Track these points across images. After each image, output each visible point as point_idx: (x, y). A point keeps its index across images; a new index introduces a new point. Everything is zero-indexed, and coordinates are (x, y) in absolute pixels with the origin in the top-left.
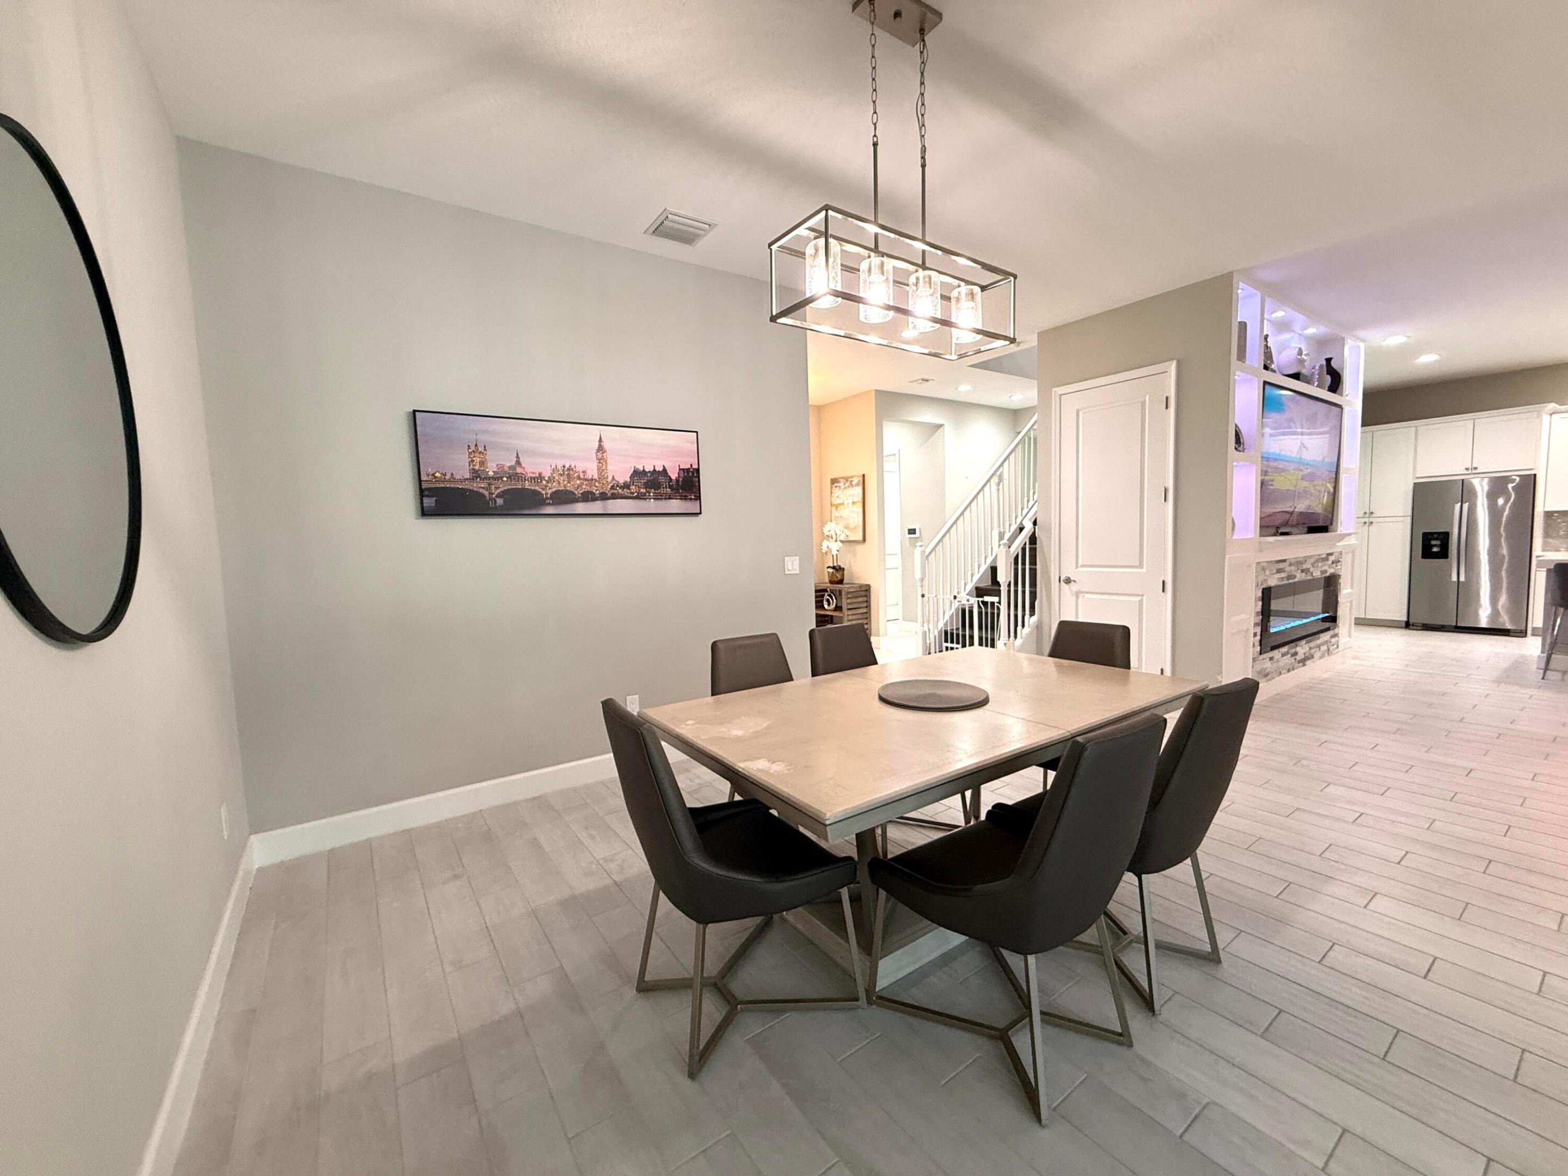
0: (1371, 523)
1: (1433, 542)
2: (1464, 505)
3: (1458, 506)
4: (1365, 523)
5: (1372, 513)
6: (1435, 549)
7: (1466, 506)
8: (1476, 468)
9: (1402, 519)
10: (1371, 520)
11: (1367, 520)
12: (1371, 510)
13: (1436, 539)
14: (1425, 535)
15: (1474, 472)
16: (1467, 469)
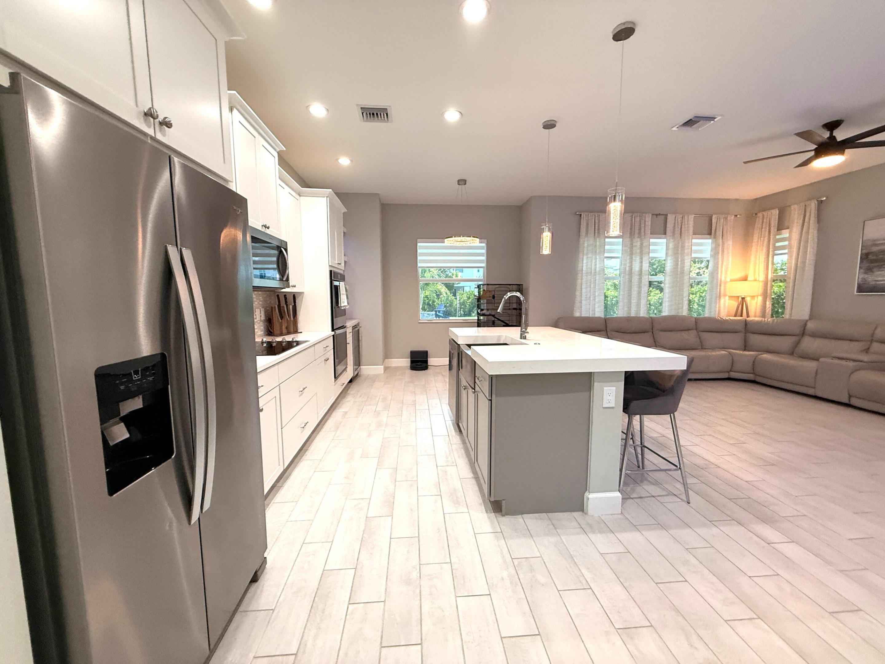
8: (162, 125)
15: (160, 137)
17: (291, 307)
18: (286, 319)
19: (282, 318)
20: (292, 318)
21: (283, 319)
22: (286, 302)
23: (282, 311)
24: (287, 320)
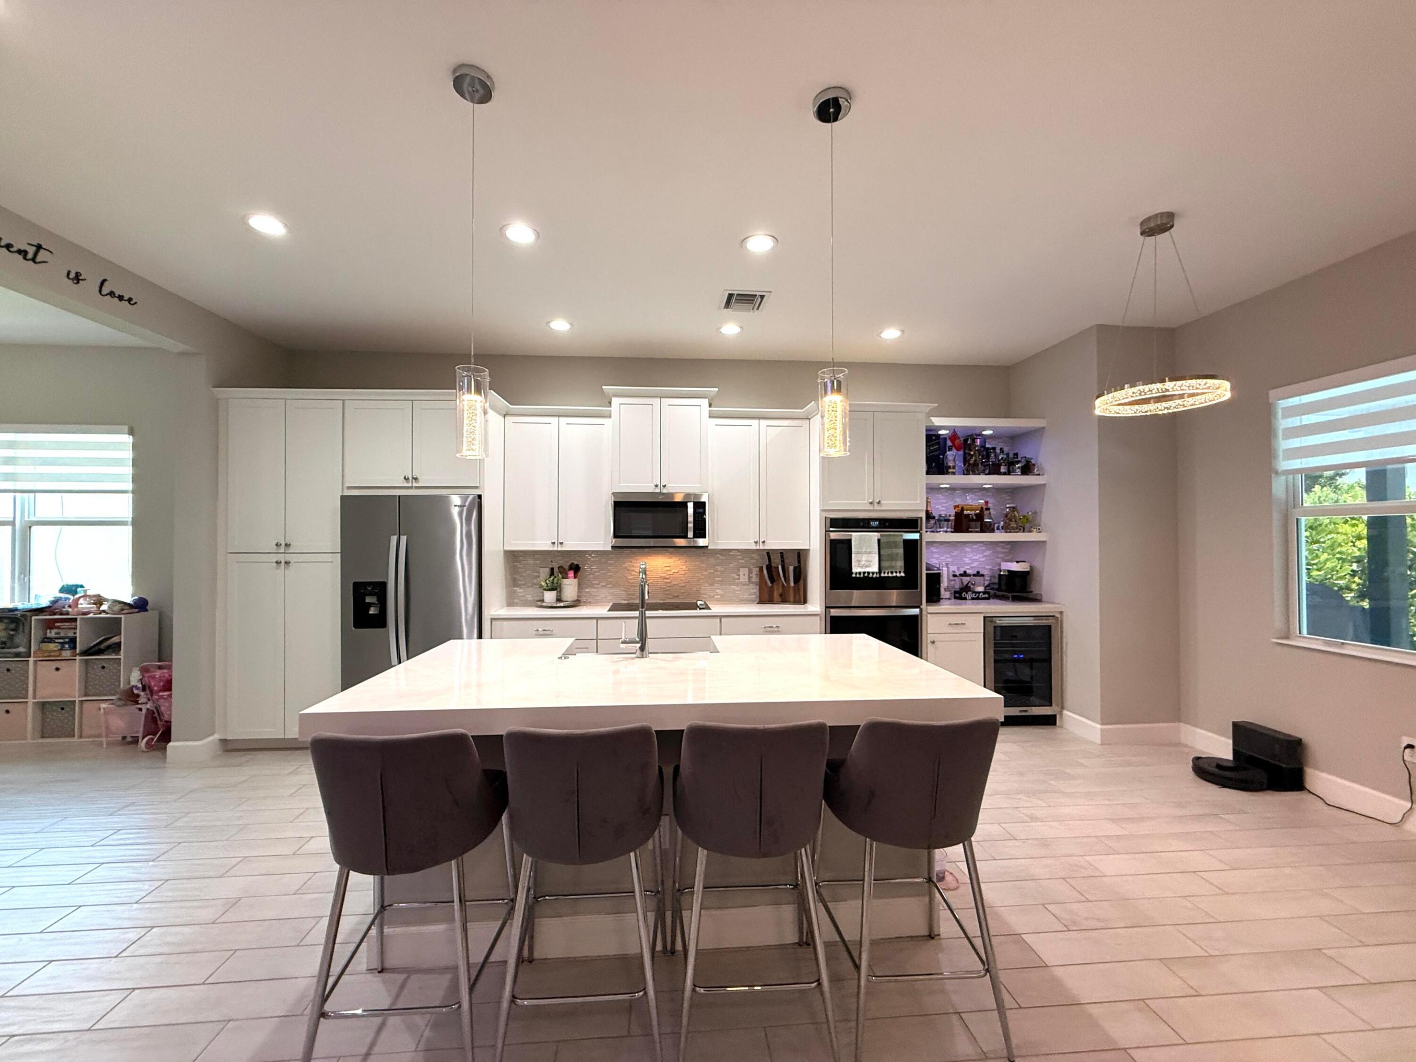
0: (287, 563)
1: (368, 600)
2: (401, 537)
3: (394, 539)
4: (278, 563)
5: (287, 545)
6: (372, 611)
7: (404, 539)
8: (416, 479)
9: (328, 557)
10: (288, 557)
11: (282, 558)
12: (288, 541)
13: (371, 594)
14: (355, 584)
15: (415, 485)
16: (406, 479)
17: (791, 568)
18: (781, 584)
19: (772, 580)
20: (792, 584)
21: (775, 584)
22: (783, 561)
23: (774, 574)
24: (783, 585)
